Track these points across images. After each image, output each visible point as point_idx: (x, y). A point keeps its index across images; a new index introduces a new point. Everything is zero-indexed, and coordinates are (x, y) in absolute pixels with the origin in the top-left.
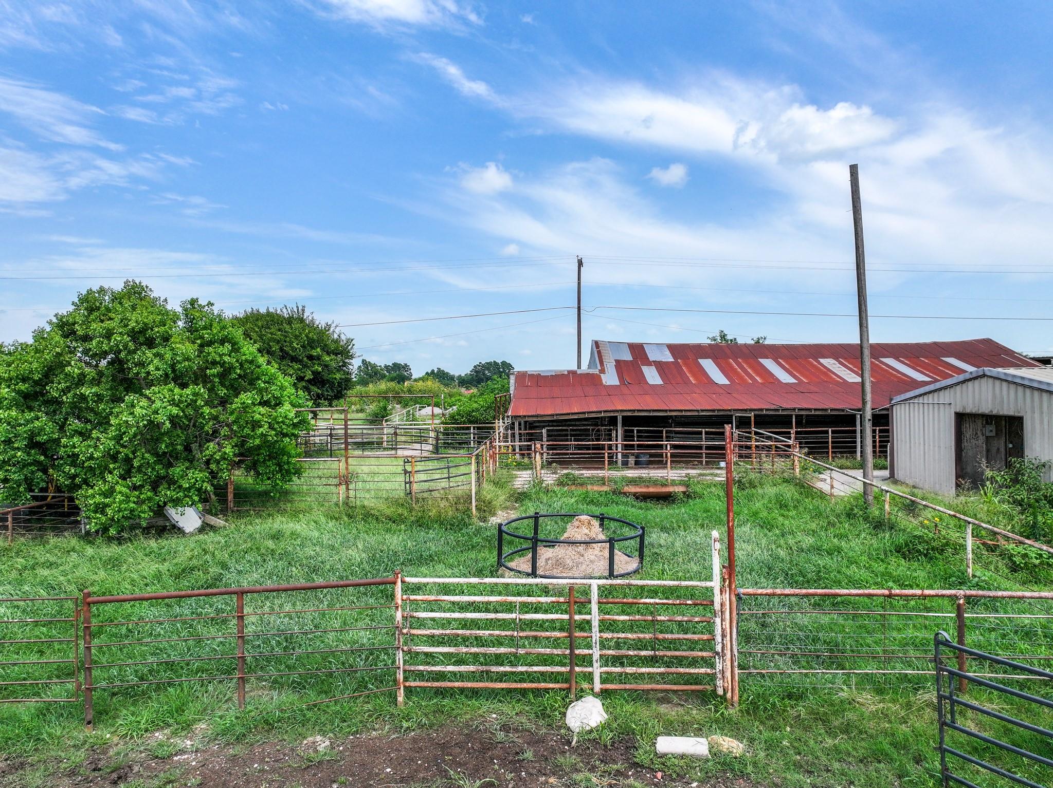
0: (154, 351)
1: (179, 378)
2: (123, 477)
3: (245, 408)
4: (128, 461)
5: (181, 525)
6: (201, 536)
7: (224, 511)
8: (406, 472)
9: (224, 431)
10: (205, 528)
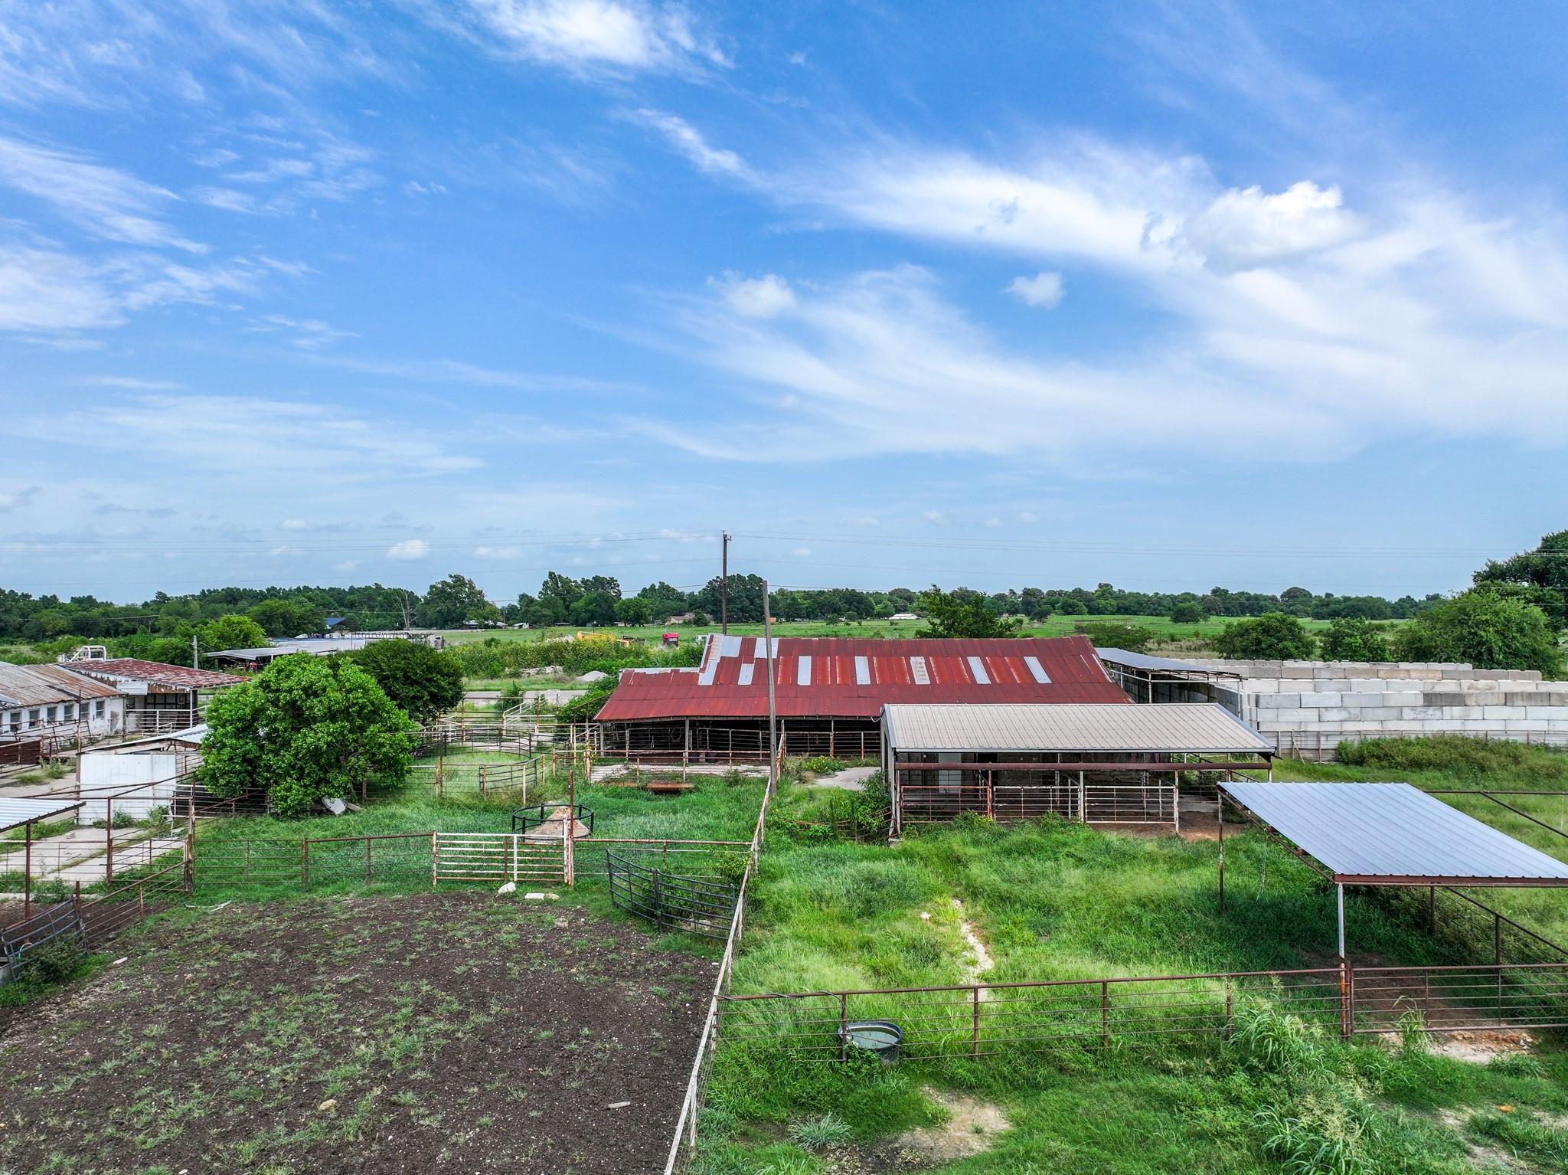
0: (318, 699)
1: (332, 716)
2: (298, 780)
3: (374, 735)
4: (302, 769)
5: (332, 809)
6: (347, 817)
7: (360, 801)
8: (480, 775)
9: (361, 750)
10: (347, 811)
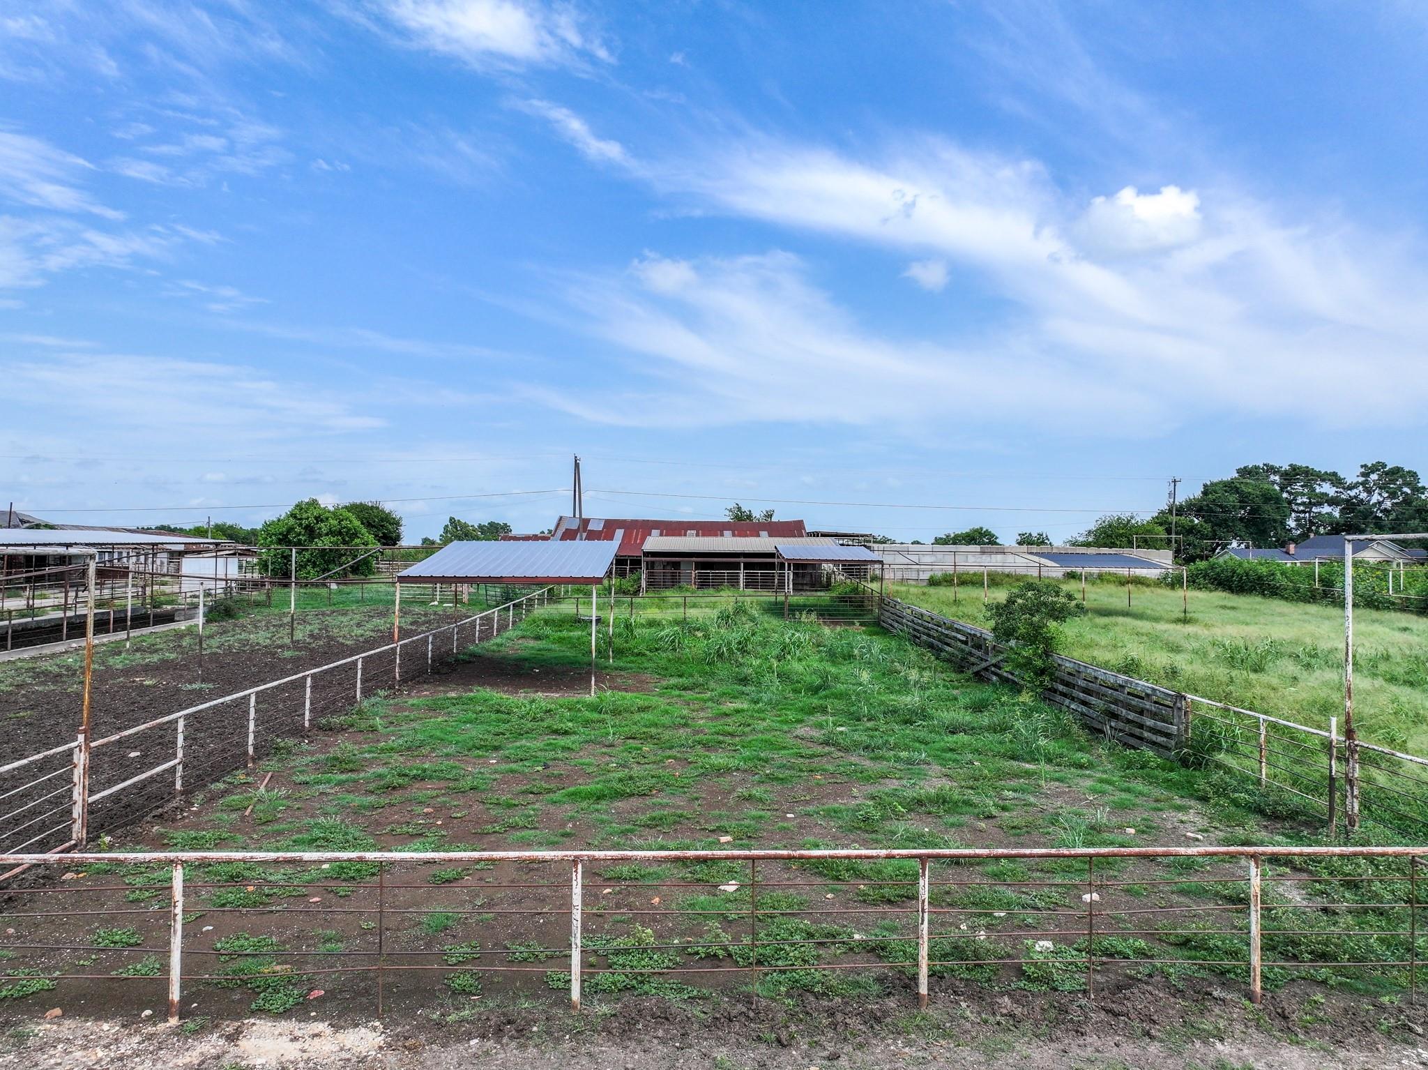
0: (324, 524)
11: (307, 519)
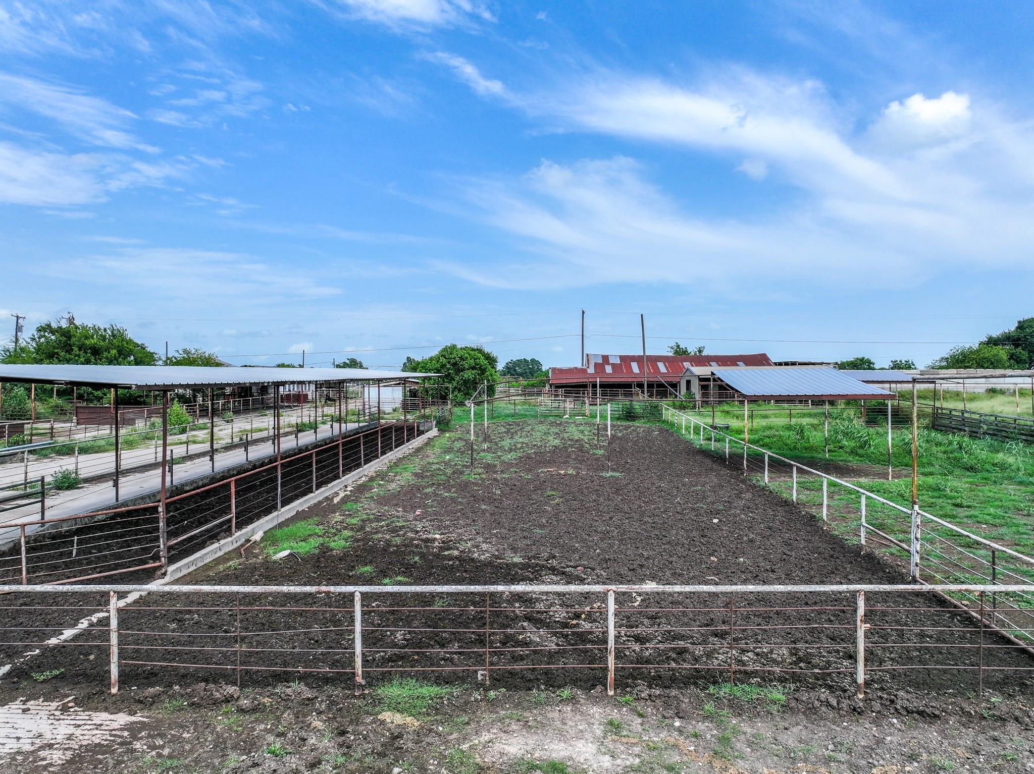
11: (455, 358)
